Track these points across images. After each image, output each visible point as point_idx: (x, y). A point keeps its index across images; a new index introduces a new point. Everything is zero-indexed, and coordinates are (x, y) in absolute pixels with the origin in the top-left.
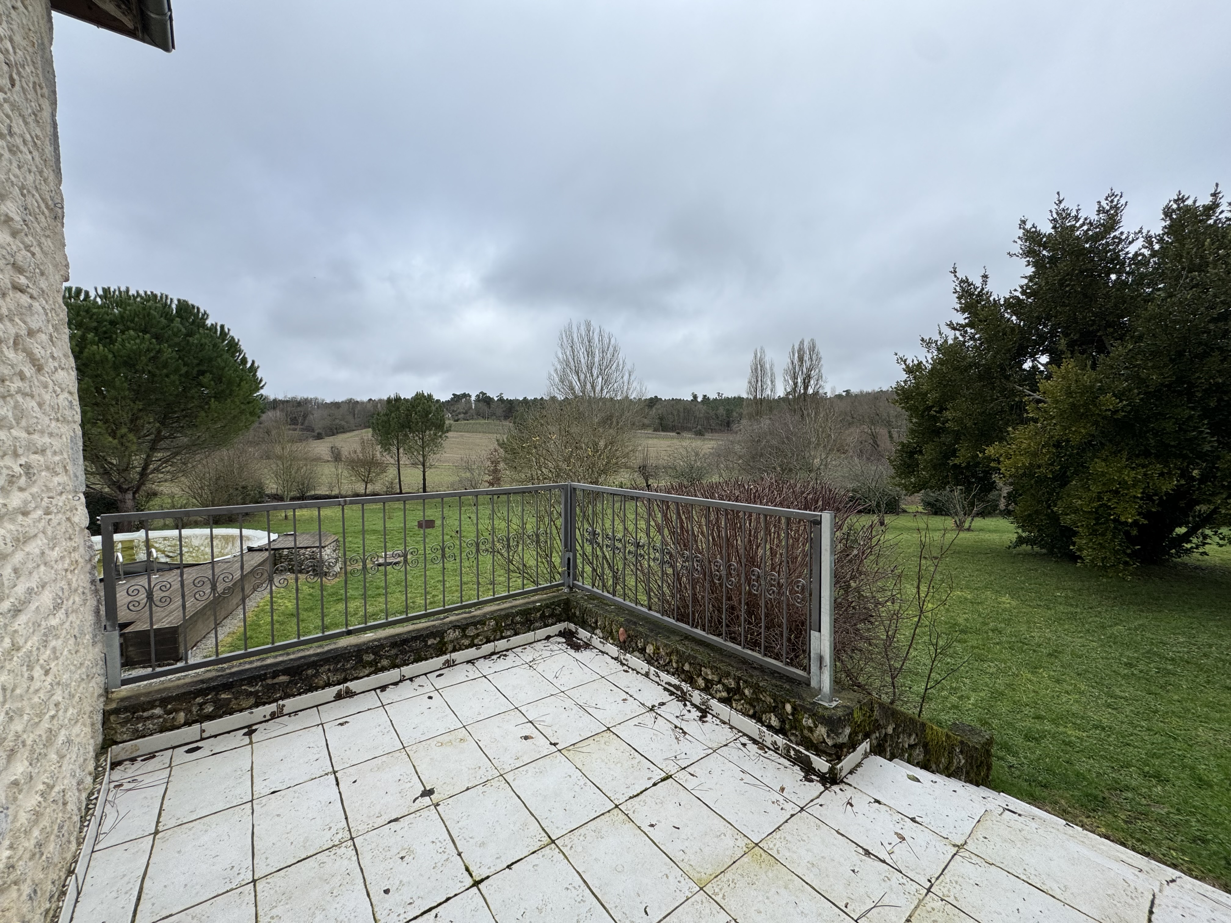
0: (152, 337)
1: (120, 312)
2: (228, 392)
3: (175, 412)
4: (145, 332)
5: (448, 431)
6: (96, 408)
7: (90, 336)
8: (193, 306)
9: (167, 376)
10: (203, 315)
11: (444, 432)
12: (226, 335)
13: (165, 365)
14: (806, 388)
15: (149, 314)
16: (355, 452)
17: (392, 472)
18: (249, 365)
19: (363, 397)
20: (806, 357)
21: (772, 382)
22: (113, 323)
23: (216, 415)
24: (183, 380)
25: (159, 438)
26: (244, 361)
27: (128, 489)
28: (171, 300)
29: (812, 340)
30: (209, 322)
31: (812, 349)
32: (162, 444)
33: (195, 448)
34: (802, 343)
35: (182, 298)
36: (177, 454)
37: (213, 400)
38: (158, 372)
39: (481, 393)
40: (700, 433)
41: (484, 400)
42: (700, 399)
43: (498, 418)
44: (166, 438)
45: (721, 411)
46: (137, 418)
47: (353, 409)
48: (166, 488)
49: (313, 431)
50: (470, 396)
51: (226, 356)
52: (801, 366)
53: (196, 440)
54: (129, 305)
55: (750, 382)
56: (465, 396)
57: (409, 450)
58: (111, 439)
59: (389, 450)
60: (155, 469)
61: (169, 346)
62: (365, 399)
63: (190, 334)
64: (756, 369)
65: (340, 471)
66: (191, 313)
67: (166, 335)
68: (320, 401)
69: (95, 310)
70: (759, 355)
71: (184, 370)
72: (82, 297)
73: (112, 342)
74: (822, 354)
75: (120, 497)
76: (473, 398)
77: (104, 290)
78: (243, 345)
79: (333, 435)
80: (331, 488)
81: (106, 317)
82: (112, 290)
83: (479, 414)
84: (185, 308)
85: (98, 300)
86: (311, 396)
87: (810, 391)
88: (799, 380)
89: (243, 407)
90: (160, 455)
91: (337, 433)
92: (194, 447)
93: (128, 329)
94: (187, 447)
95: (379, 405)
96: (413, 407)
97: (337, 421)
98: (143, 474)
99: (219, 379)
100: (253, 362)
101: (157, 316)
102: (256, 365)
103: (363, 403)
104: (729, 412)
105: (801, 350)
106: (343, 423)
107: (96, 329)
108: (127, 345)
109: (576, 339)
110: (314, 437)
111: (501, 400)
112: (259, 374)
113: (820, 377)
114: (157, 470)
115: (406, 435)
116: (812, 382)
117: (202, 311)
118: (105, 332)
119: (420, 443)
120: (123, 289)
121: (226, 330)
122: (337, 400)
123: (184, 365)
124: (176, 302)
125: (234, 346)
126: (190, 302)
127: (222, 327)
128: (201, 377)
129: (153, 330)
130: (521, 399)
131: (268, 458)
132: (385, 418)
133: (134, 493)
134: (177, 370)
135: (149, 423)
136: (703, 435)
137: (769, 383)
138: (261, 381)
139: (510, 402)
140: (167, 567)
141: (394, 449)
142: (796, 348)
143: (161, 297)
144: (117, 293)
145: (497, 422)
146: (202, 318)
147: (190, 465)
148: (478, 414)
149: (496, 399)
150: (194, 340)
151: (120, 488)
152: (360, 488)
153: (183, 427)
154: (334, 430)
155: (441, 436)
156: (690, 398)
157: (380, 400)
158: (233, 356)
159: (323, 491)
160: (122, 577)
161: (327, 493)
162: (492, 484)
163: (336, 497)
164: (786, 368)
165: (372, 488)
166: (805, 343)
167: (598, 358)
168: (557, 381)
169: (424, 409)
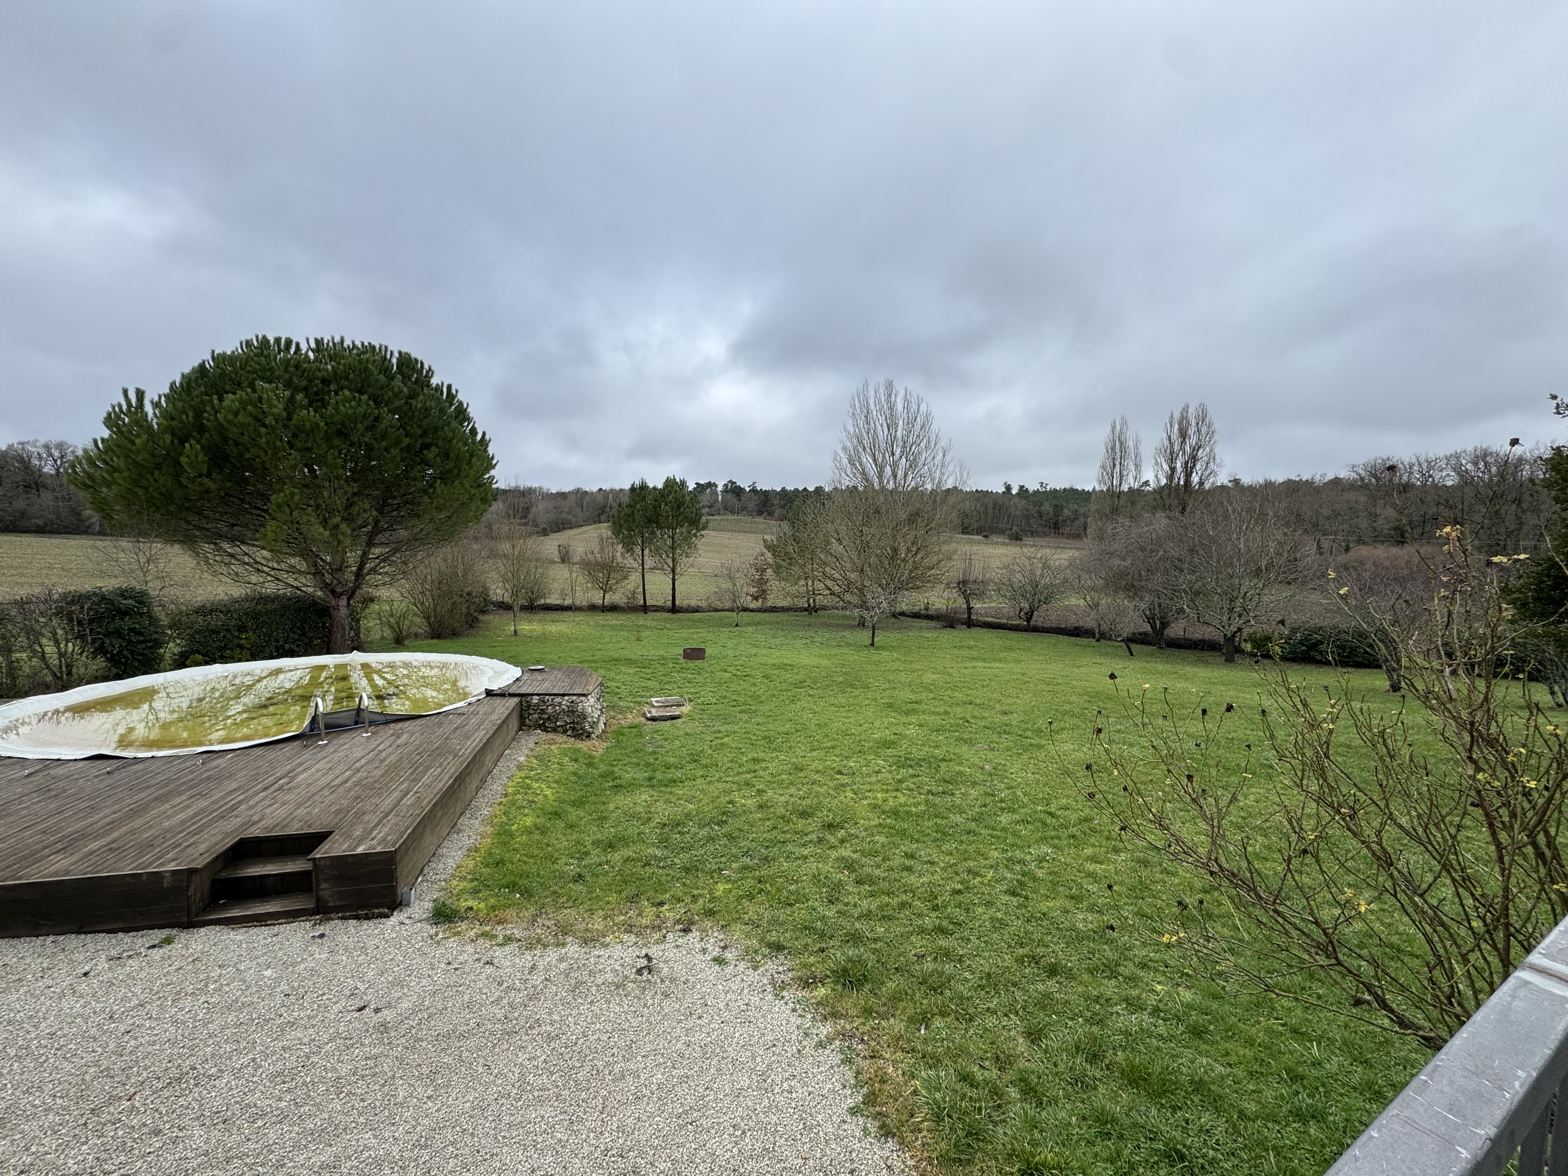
0: (369, 398)
1: (333, 367)
2: (456, 471)
3: (395, 498)
4: (362, 392)
5: (704, 529)
6: (306, 491)
7: (299, 397)
8: (416, 360)
9: (387, 450)
10: (428, 372)
11: (698, 530)
12: (454, 397)
13: (384, 436)
14: (1188, 475)
15: (366, 370)
16: (593, 553)
17: (634, 578)
18: (479, 437)
19: (592, 487)
20: (1191, 431)
21: (1136, 466)
22: (326, 382)
23: (442, 501)
24: (405, 455)
25: (377, 530)
26: (474, 431)
27: (342, 594)
28: (392, 352)
29: (1203, 407)
30: (434, 381)
31: (1202, 417)
32: (380, 538)
33: (417, 544)
34: (1186, 409)
35: (404, 350)
36: (396, 550)
37: (439, 481)
38: (376, 445)
39: (730, 481)
40: (1016, 538)
41: (734, 490)
42: (1014, 491)
43: (750, 513)
44: (385, 530)
45: (1047, 507)
46: (352, 504)
47: (582, 500)
48: (383, 593)
49: (537, 526)
50: (716, 486)
51: (454, 424)
52: (1183, 442)
53: (418, 533)
54: (343, 357)
55: (1103, 467)
56: (710, 485)
57: (657, 552)
58: (321, 530)
59: (630, 550)
60: (371, 569)
61: (389, 411)
62: (595, 489)
63: (413, 396)
64: (1113, 448)
65: (574, 575)
66: (414, 370)
67: (386, 397)
68: (545, 491)
69: (305, 365)
70: (1118, 427)
71: (406, 441)
72: (292, 351)
73: (325, 405)
74: (1216, 426)
75: (333, 603)
76: (720, 488)
77: (317, 341)
78: (472, 412)
79: (560, 531)
80: (563, 595)
81: (318, 373)
82: (325, 341)
83: (728, 508)
84: (407, 363)
85: (311, 355)
86: (535, 484)
87: (1195, 479)
88: (1179, 465)
89: (473, 491)
90: (377, 551)
91: (564, 529)
92: (417, 540)
93: (342, 389)
94: (408, 542)
96: (662, 496)
97: (564, 515)
98: (359, 575)
99: (446, 455)
100: (484, 434)
101: (376, 372)
102: (487, 437)
103: (592, 493)
104: (1058, 509)
105: (1184, 419)
106: (570, 517)
107: (306, 389)
108: (342, 408)
109: (872, 406)
110: (538, 533)
111: (754, 491)
112: (491, 450)
113: (1212, 457)
114: (373, 570)
115: (653, 533)
116: (1198, 467)
117: (426, 367)
118: (317, 394)
119: (669, 542)
120: (337, 339)
121: (454, 391)
122: (563, 490)
123: (406, 436)
124: (396, 355)
125: (462, 414)
126: (413, 355)
127: (449, 387)
128: (425, 452)
129: (370, 390)
130: (778, 490)
131: (495, 556)
132: (628, 511)
133: (349, 599)
134: (398, 442)
135: (365, 511)
136: (1021, 540)
137: (1133, 467)
138: (493, 458)
139: (766, 493)
140: (382, 719)
141: (638, 550)
142: (1177, 416)
143: (380, 349)
144: (331, 344)
145: (750, 519)
146: (426, 376)
147: (411, 566)
148: (726, 508)
149: (748, 489)
150: (417, 404)
151: (333, 592)
152: (597, 598)
153: (403, 517)
154: (560, 526)
155: (695, 535)
156: (1001, 490)
158: (461, 424)
159: (554, 600)
160: (324, 731)
161: (559, 602)
162: (756, 598)
163: (568, 608)
164: (1159, 445)
165: (611, 598)
166: (1191, 410)
167: (902, 432)
168: (844, 463)
169: (676, 499)
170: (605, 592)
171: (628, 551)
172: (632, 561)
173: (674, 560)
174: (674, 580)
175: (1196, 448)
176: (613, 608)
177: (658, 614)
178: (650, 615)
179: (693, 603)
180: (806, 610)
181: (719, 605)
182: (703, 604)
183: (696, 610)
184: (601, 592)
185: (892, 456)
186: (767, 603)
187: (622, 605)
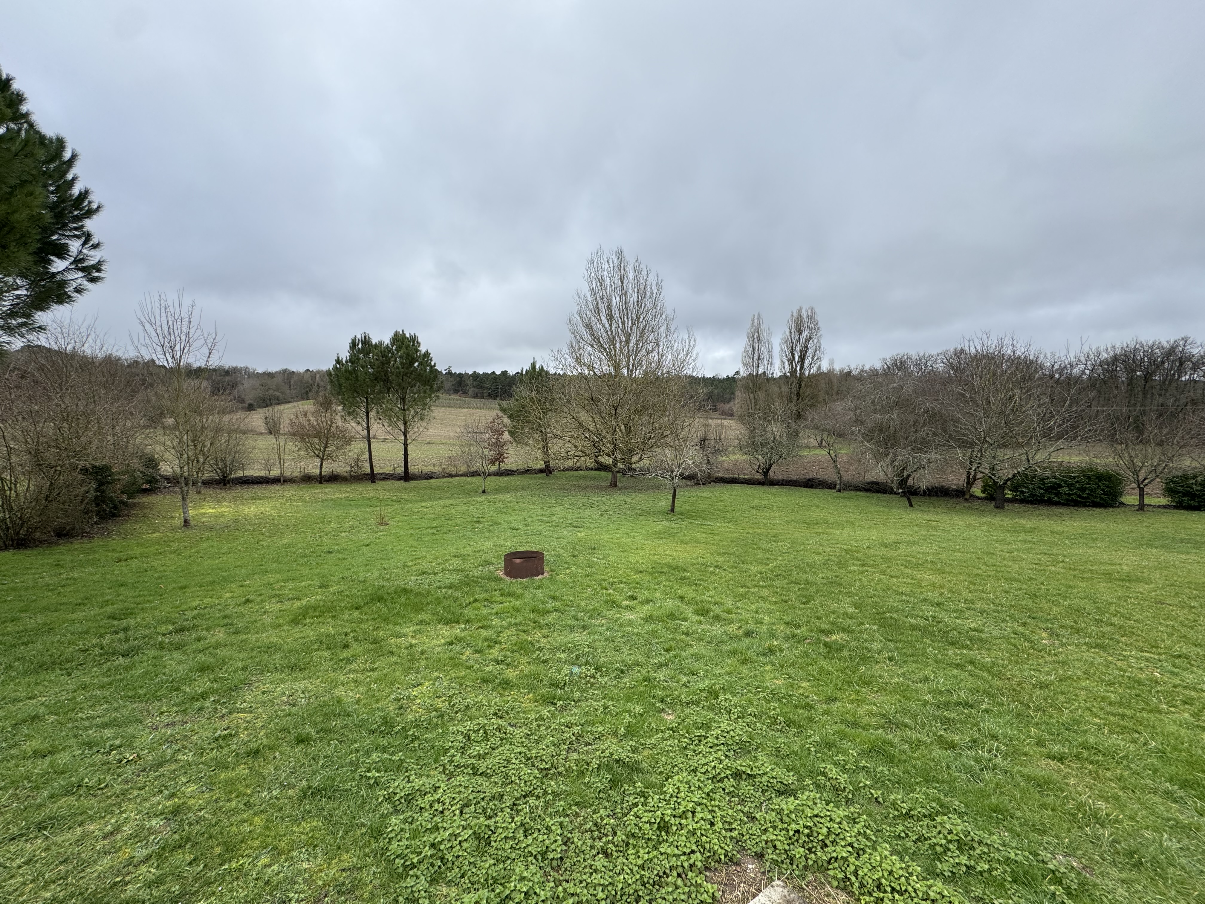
11: (432, 391)
14: (802, 362)
17: (359, 444)
19: (299, 368)
20: (805, 326)
21: (769, 351)
29: (811, 308)
31: (811, 317)
34: (800, 310)
43: (448, 392)
47: (289, 379)
49: (243, 401)
55: (746, 352)
57: (384, 414)
62: (302, 369)
64: (753, 337)
65: (283, 445)
68: (251, 371)
70: (756, 321)
74: (821, 323)
79: (267, 406)
80: (268, 466)
86: (240, 365)
88: (797, 353)
91: (271, 404)
95: (318, 376)
97: (271, 392)
103: (299, 374)
105: (799, 318)
106: (277, 393)
110: (243, 408)
111: (449, 373)
113: (817, 348)
115: (379, 394)
116: (809, 354)
119: (399, 404)
122: (270, 370)
130: (470, 373)
132: (350, 366)
137: (766, 352)
139: (460, 376)
141: (362, 412)
142: (795, 314)
145: (447, 396)
149: (444, 372)
152: (313, 467)
154: (266, 402)
155: (429, 396)
157: (318, 372)
159: (255, 472)
161: (262, 473)
162: (492, 462)
163: (276, 481)
164: (784, 337)
165: (329, 467)
166: (804, 311)
167: (633, 299)
168: (580, 327)
169: (408, 354)
170: (322, 460)
171: (349, 414)
172: (354, 425)
173: (405, 423)
174: (406, 445)
175: (808, 339)
176: (334, 478)
177: (389, 482)
178: (379, 485)
179: (427, 470)
180: (541, 471)
181: (452, 470)
182: (437, 470)
183: (429, 476)
184: (318, 461)
185: (623, 323)
186: (503, 467)
187: (345, 474)
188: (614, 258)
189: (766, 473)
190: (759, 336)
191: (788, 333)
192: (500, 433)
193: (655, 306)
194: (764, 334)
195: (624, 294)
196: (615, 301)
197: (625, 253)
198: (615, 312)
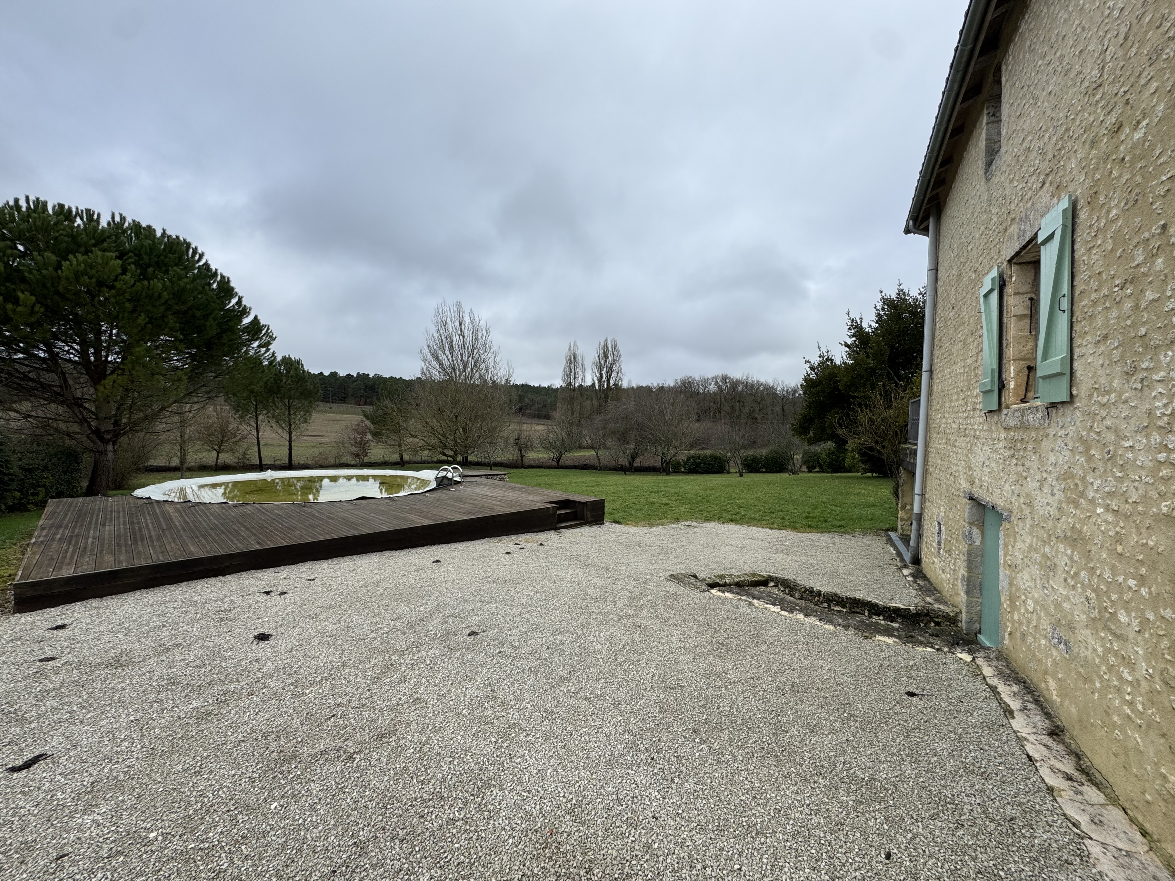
11: (315, 401)
14: (608, 380)
20: (609, 354)
21: (583, 371)
27: (110, 440)
29: (614, 340)
31: (615, 346)
34: (606, 341)
52: (606, 360)
55: (564, 371)
59: (246, 418)
64: (570, 360)
70: (572, 347)
74: (621, 352)
87: (612, 382)
88: (604, 373)
105: (605, 347)
113: (620, 370)
116: (613, 375)
119: (287, 410)
133: (113, 445)
137: (580, 373)
141: (252, 417)
142: (602, 344)
151: (101, 438)
152: (210, 459)
155: (312, 405)
162: (357, 456)
164: (594, 361)
165: (223, 459)
166: (609, 341)
167: (469, 338)
168: (429, 356)
169: (297, 374)
170: (218, 453)
171: (241, 417)
172: (245, 426)
173: (290, 425)
174: (290, 441)
175: (612, 364)
176: (228, 468)
179: (302, 461)
180: (396, 464)
181: (325, 461)
184: (214, 453)
185: (462, 355)
186: (366, 460)
187: (234, 464)
188: (454, 308)
189: (558, 461)
190: (575, 358)
191: (597, 359)
192: (364, 433)
193: (485, 344)
194: (579, 358)
195: (462, 335)
196: (456, 339)
197: (463, 304)
198: (456, 347)
